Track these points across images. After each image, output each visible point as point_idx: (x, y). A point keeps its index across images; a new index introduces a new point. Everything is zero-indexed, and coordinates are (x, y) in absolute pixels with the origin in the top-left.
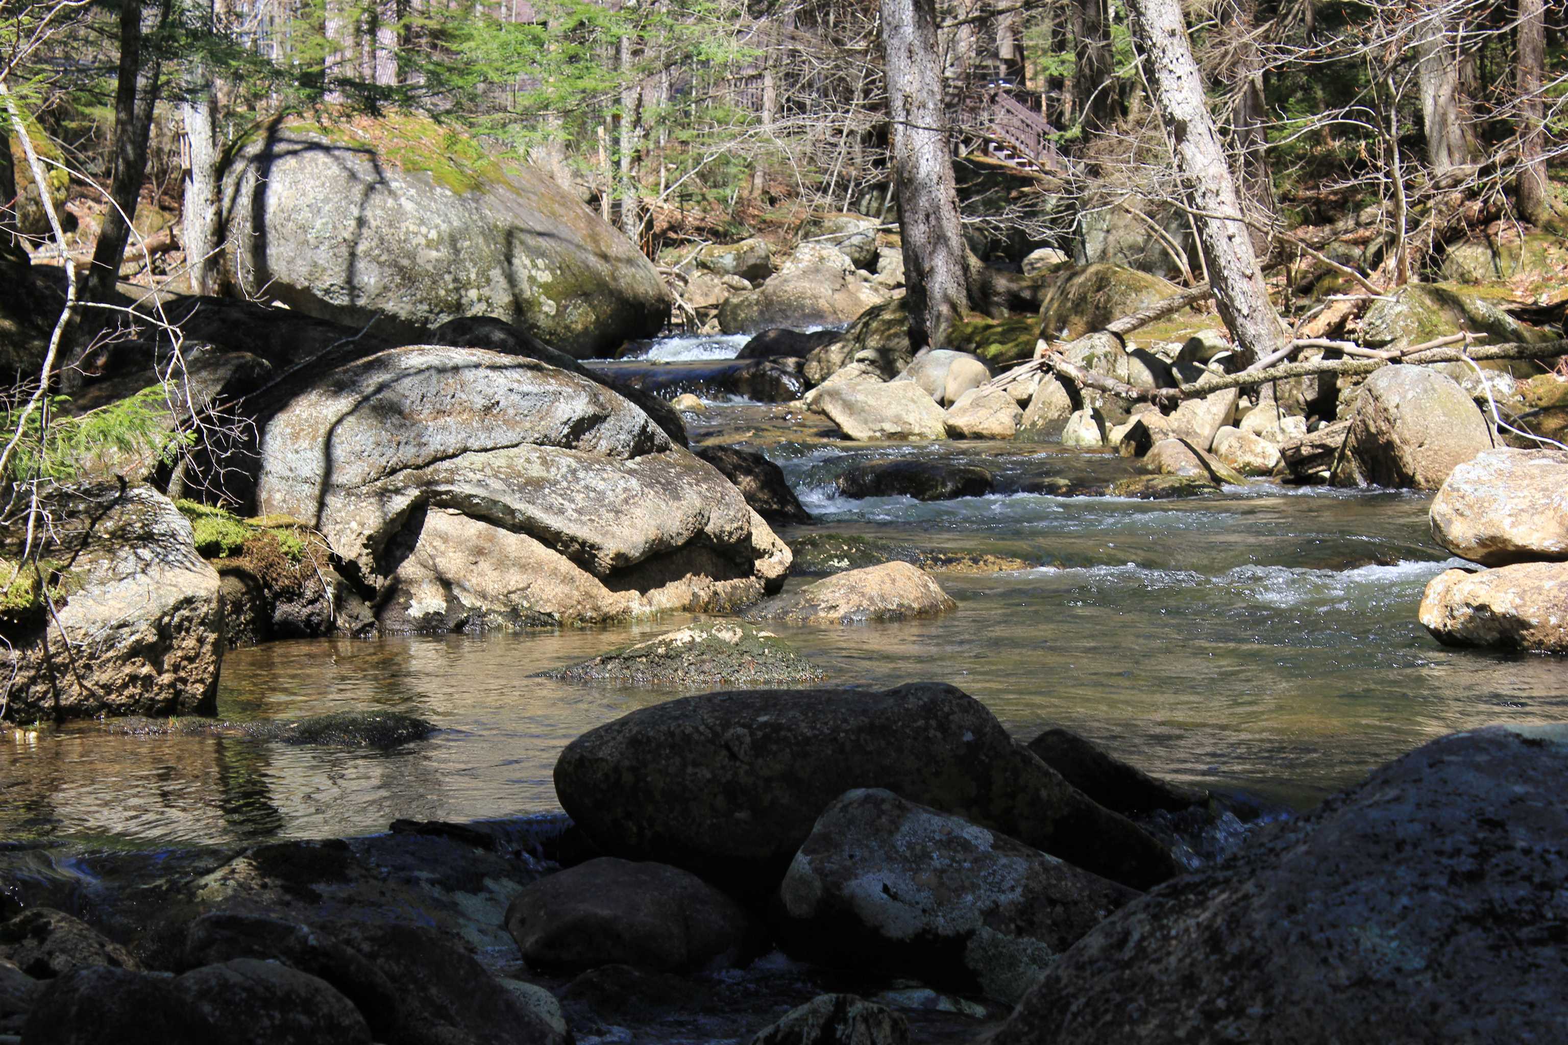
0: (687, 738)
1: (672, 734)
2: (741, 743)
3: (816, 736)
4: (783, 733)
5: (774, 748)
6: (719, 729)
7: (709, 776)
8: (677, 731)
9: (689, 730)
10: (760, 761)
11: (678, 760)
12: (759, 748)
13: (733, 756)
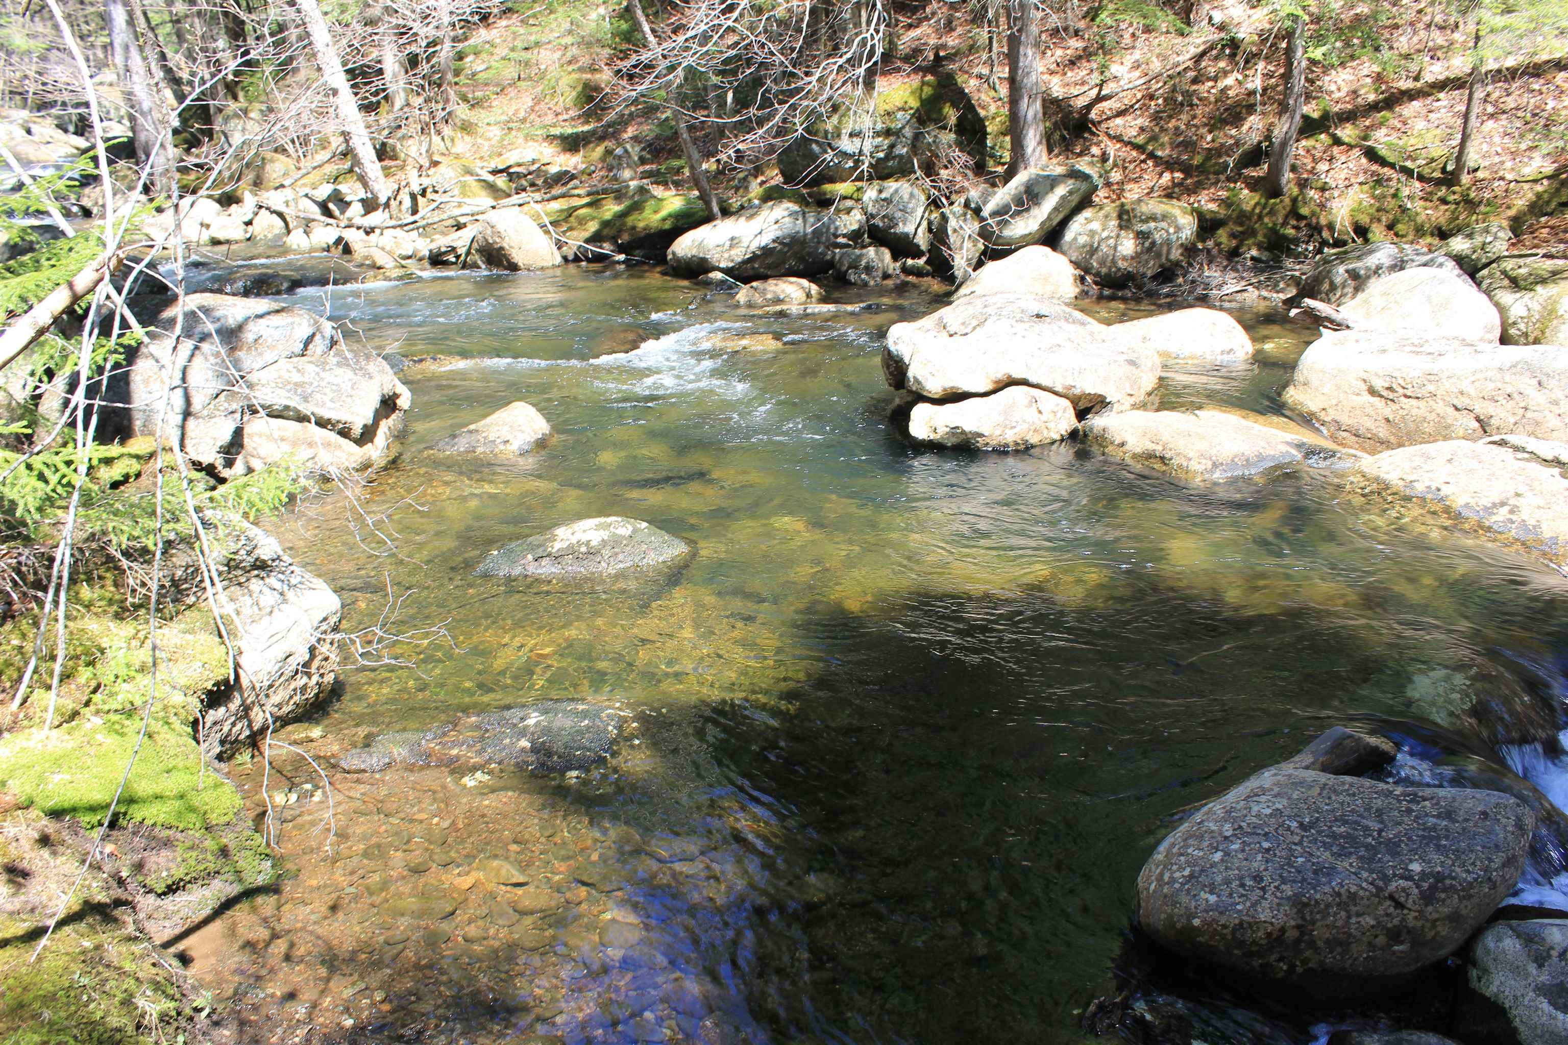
0: (1353, 897)
1: (1339, 894)
2: (1408, 895)
3: (1476, 880)
4: (1448, 882)
5: (1443, 896)
6: (1381, 884)
7: (1372, 922)
8: (1343, 891)
9: (1353, 889)
10: (1430, 908)
11: (1343, 914)
12: (1428, 898)
13: (1399, 905)
